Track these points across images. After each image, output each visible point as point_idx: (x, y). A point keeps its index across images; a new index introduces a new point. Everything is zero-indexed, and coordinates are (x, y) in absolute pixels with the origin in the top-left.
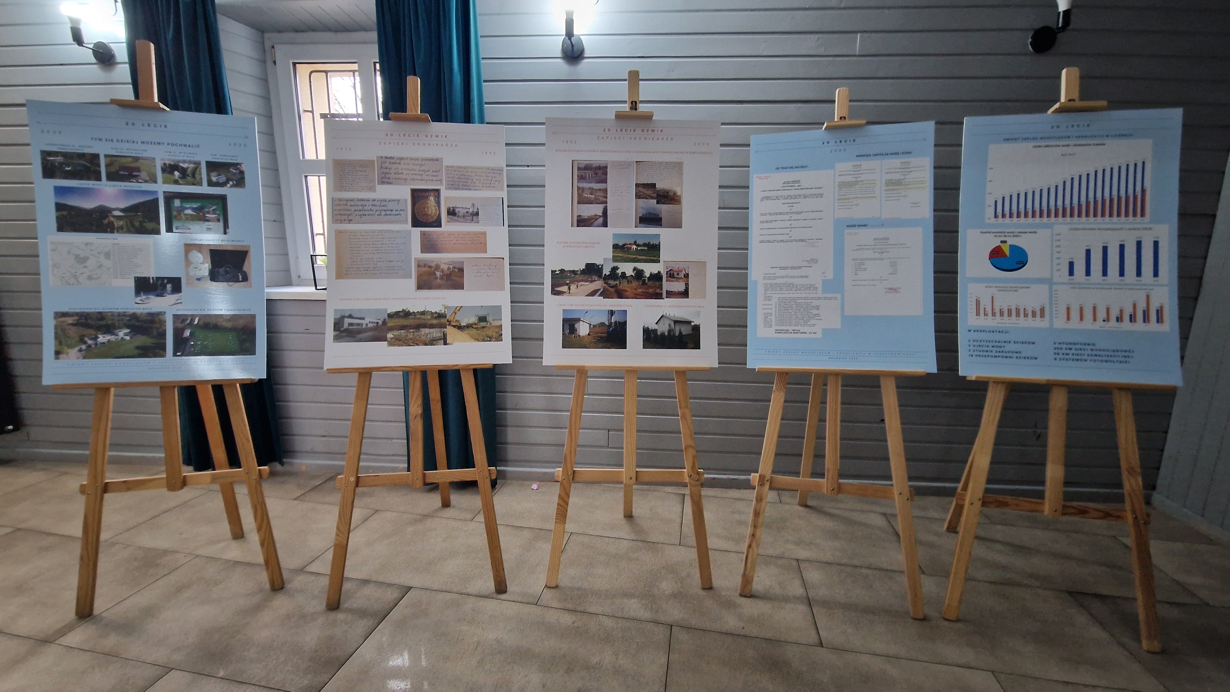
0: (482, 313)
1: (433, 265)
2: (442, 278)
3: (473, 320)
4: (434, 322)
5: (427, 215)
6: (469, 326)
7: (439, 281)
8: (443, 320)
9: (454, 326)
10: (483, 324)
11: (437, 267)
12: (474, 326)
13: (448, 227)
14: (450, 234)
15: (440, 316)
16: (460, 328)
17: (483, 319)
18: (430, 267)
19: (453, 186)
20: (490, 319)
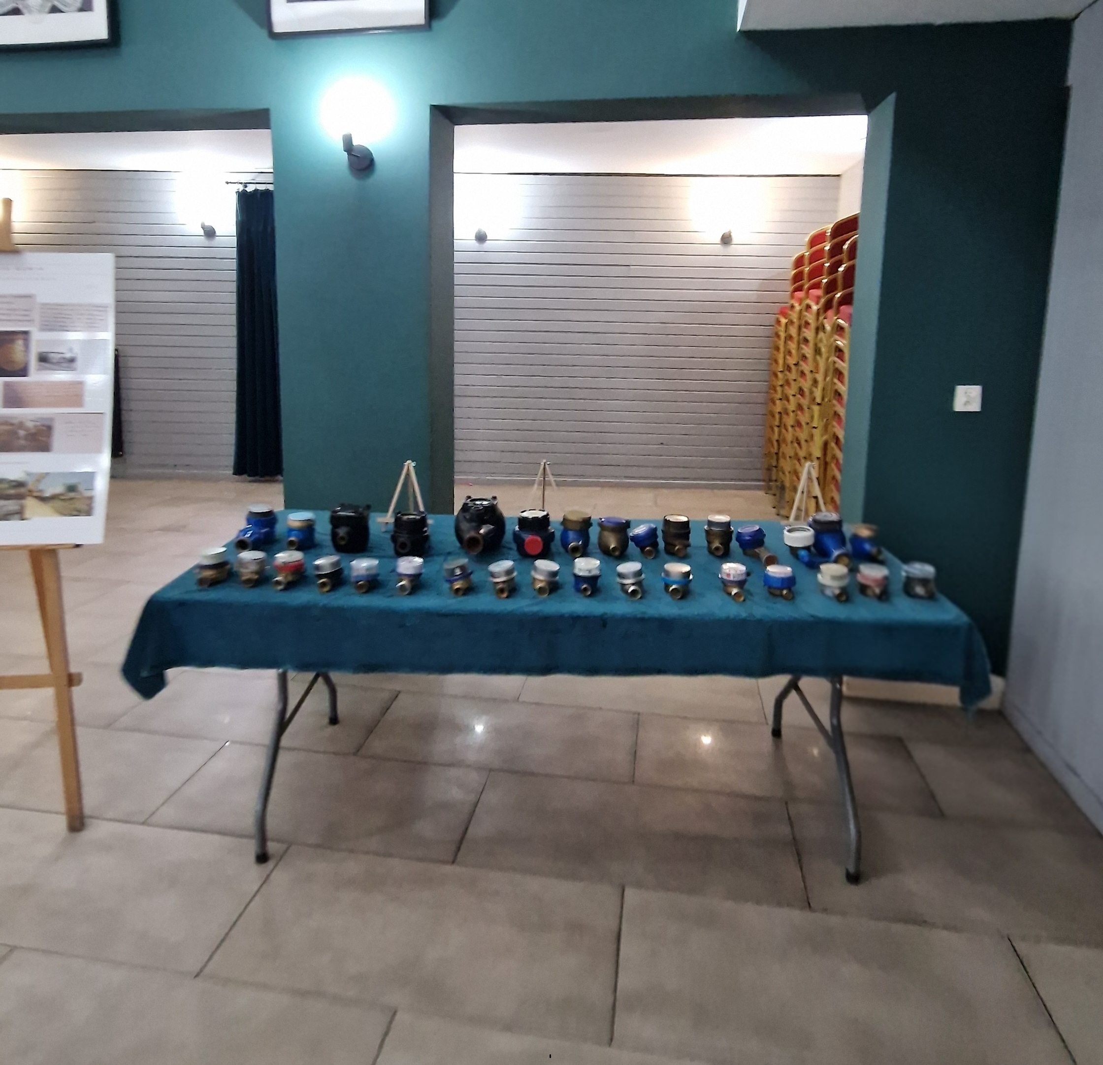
0: (72, 481)
1: (15, 421)
2: (26, 438)
3: (59, 489)
4: (12, 492)
5: (13, 362)
6: (54, 498)
7: (22, 442)
8: (22, 490)
9: (36, 497)
10: (72, 495)
11: (21, 425)
12: (63, 497)
13: (37, 376)
14: (40, 384)
15: (20, 484)
16: (43, 499)
17: (72, 488)
18: (12, 424)
19: (47, 327)
20: (81, 488)
